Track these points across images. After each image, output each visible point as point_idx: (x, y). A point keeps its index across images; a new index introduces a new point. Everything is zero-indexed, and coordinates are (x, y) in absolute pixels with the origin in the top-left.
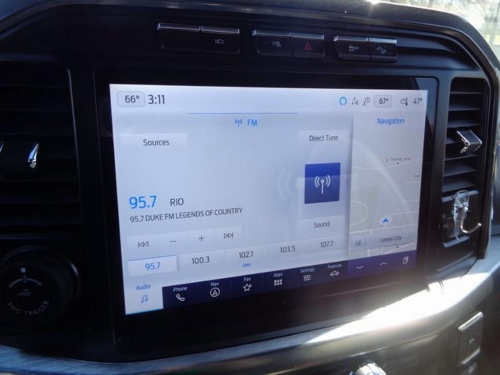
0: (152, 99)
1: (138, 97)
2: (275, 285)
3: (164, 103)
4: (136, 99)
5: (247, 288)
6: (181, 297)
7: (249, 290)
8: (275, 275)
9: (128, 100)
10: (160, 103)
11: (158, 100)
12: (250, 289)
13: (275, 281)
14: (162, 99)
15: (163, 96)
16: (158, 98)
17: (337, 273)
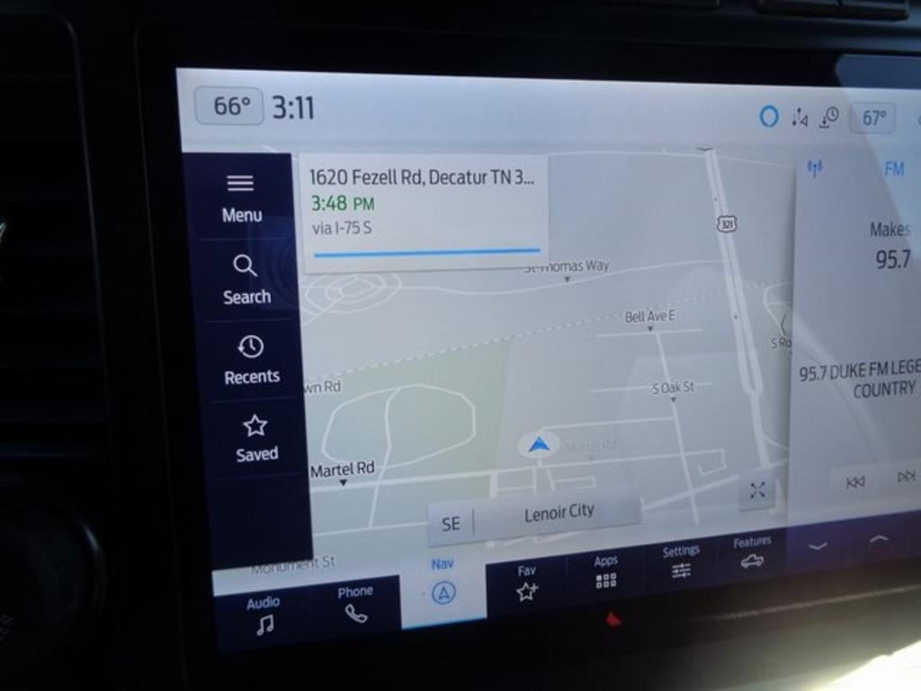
0: (281, 106)
1: (246, 101)
2: (599, 586)
3: (311, 117)
4: (242, 106)
5: (526, 592)
6: (357, 613)
7: (531, 598)
8: (598, 562)
9: (221, 109)
10: (301, 116)
11: (298, 109)
12: (533, 595)
13: (599, 578)
14: (306, 105)
15: (310, 99)
16: (296, 103)
17: (759, 561)
